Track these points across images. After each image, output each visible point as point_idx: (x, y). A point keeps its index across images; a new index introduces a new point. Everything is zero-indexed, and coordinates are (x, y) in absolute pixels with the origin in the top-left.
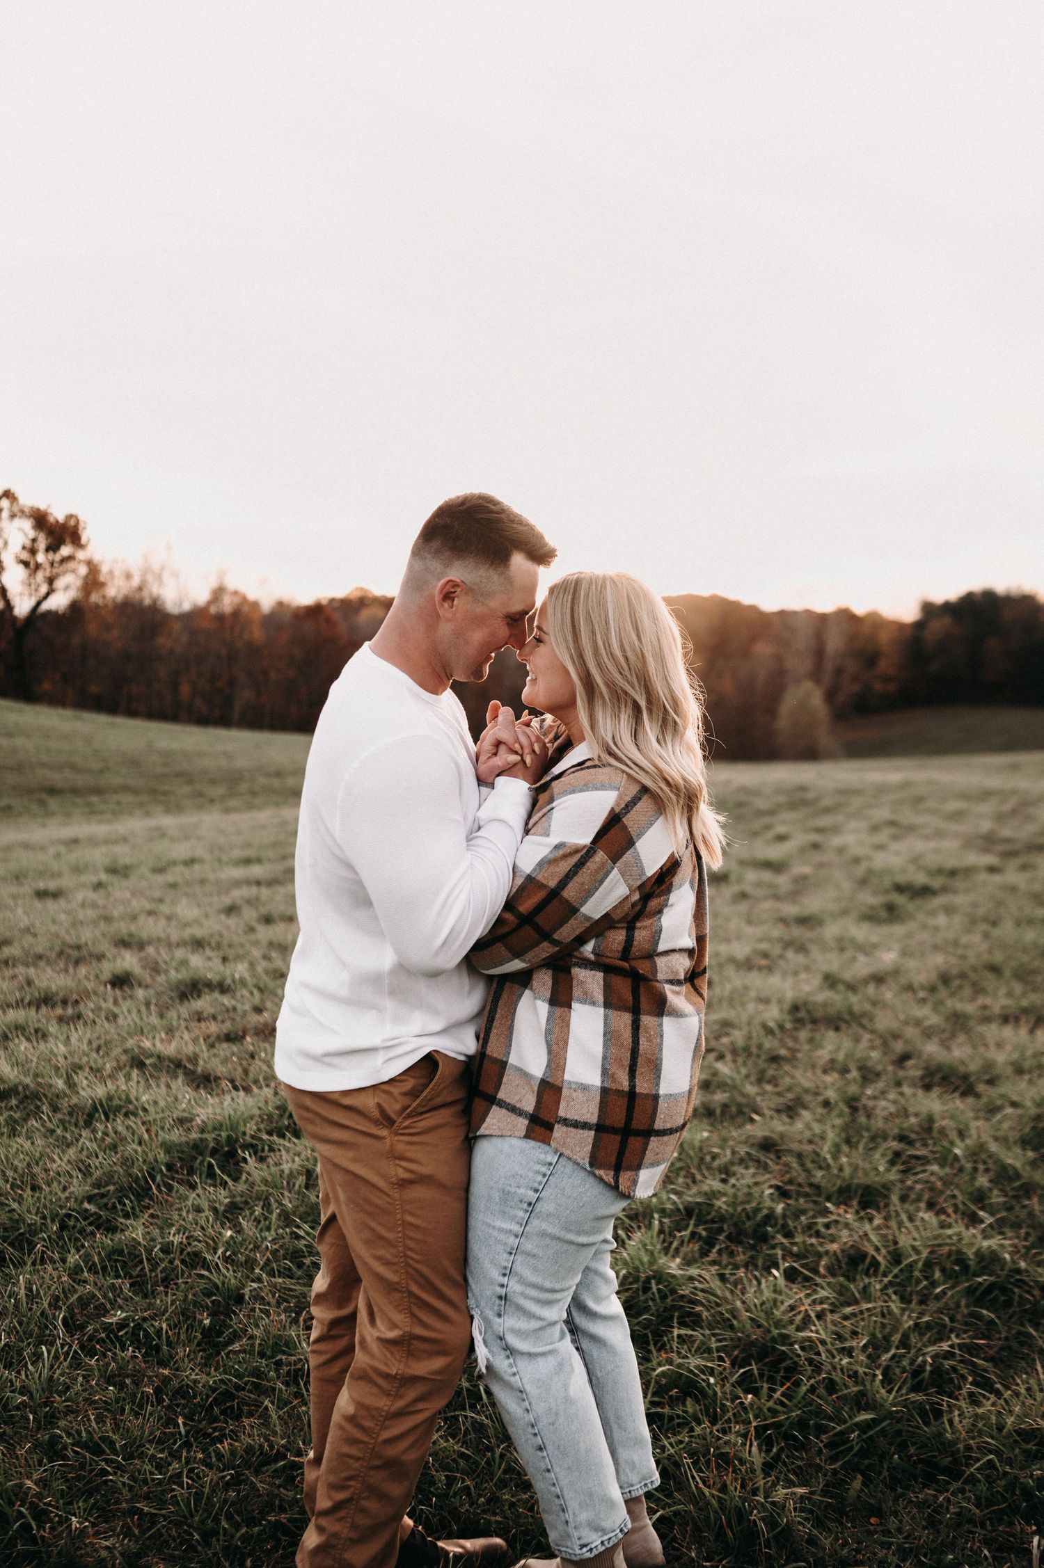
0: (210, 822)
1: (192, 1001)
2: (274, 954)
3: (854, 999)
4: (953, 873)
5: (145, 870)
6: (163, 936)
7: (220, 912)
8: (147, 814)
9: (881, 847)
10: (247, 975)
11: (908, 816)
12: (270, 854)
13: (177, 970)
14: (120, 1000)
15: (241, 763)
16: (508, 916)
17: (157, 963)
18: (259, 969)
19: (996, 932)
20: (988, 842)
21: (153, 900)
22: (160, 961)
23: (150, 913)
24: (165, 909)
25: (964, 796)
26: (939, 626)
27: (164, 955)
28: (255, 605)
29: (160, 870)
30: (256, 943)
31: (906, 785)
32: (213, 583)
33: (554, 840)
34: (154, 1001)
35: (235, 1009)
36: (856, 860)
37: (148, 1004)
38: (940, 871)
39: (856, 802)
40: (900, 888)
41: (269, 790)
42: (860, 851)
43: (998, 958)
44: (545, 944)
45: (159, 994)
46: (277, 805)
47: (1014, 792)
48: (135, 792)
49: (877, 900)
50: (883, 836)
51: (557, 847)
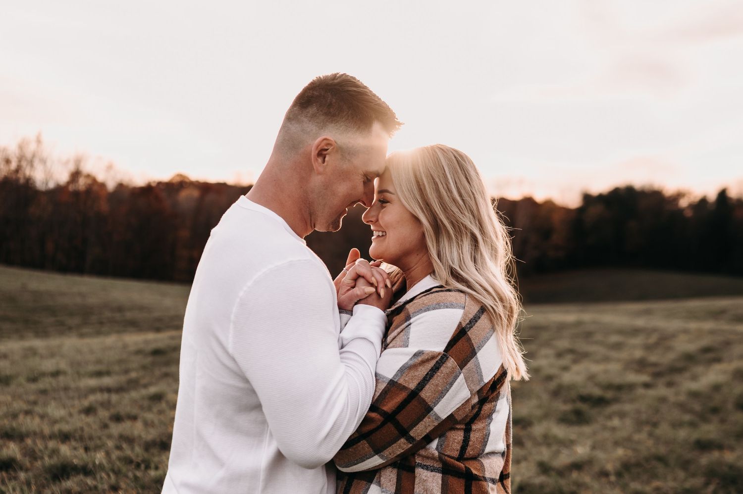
0: (70, 343)
1: (63, 481)
2: (125, 446)
3: (562, 482)
4: (619, 388)
5: (22, 380)
6: (37, 430)
7: (80, 412)
8: (22, 337)
9: (565, 369)
10: (104, 462)
11: (582, 346)
12: (116, 368)
13: (50, 457)
14: (7, 481)
15: (92, 300)
16: (373, 415)
17: (34, 451)
18: (114, 457)
19: (658, 432)
20: (641, 365)
21: (28, 402)
22: (37, 451)
23: (27, 413)
24: (38, 409)
25: (621, 331)
26: (596, 210)
27: (40, 445)
28: (103, 185)
29: (34, 379)
30: (110, 437)
31: (578, 324)
32: (72, 168)
33: (412, 349)
34: (33, 481)
35: (96, 487)
36: (549, 378)
37: (28, 484)
38: (609, 387)
39: (545, 336)
40: (584, 399)
41: (112, 321)
42: (553, 371)
43: (662, 450)
44: (403, 440)
45: (36, 477)
46: (119, 332)
47: (654, 330)
48: (12, 321)
49: (568, 407)
50: (566, 360)
51: (416, 355)
